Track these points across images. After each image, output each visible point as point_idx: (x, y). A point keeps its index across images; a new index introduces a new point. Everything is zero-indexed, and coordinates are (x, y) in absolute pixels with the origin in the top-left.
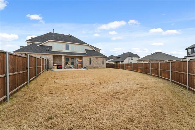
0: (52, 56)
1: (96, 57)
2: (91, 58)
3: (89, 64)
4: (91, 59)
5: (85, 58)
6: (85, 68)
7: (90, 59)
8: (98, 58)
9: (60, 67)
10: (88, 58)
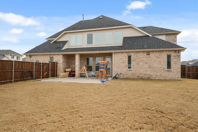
0: (62, 56)
1: (144, 52)
2: (132, 54)
3: (127, 68)
4: (132, 58)
5: (118, 55)
6: (115, 78)
7: (129, 58)
8: (152, 55)
9: (72, 74)
10: (123, 54)
